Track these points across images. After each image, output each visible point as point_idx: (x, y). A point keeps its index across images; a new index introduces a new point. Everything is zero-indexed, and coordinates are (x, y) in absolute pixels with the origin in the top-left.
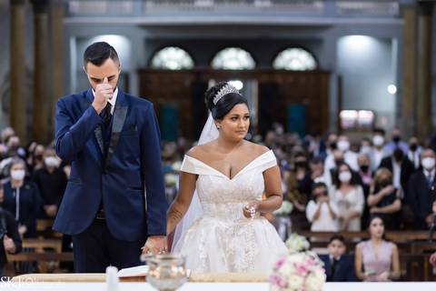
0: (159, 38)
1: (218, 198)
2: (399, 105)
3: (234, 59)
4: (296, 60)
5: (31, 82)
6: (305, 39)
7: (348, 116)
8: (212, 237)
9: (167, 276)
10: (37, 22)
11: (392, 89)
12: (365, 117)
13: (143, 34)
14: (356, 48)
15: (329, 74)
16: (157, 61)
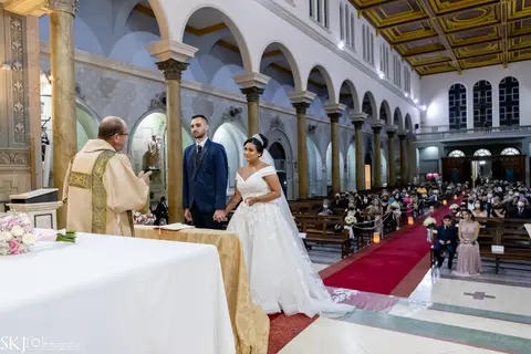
3: (483, 153)
4: (511, 151)
6: (514, 143)
13: (444, 145)
15: (525, 156)
16: (450, 155)
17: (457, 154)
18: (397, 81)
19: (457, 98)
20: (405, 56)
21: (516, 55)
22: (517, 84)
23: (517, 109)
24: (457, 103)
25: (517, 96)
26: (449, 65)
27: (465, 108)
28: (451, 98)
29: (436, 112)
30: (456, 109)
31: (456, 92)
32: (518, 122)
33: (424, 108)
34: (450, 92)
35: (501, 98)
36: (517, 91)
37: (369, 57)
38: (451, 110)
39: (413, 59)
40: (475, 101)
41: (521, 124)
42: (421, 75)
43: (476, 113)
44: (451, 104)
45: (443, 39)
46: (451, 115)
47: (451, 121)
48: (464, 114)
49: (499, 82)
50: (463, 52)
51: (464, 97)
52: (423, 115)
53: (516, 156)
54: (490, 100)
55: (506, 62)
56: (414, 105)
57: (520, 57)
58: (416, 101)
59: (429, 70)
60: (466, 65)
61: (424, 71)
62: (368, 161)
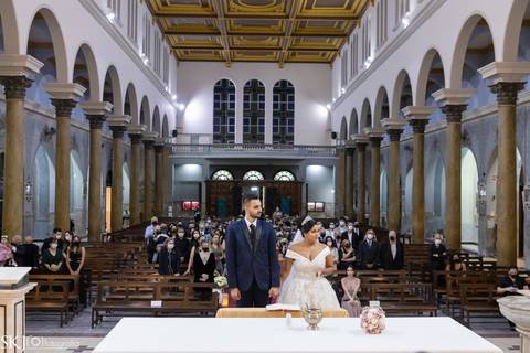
0: (217, 165)
1: (305, 270)
2: (336, 199)
3: (254, 175)
4: (285, 176)
5: (153, 188)
6: (289, 166)
7: (311, 204)
8: (302, 288)
9: (314, 318)
10: (156, 157)
11: (333, 191)
12: (319, 205)
13: (208, 163)
14: (315, 170)
15: (301, 183)
16: (215, 176)
17: (223, 175)
18: (157, 69)
19: (224, 98)
20: (167, 33)
21: (294, 55)
22: (292, 91)
23: (292, 122)
24: (224, 105)
25: (292, 106)
26: (217, 53)
27: (233, 113)
28: (216, 98)
29: (197, 114)
30: (222, 113)
31: (223, 90)
32: (292, 138)
33: (181, 107)
34: (216, 90)
35: (275, 106)
36: (292, 99)
37: (133, 34)
38: (216, 113)
39: (175, 39)
40: (246, 105)
41: (296, 142)
42: (179, 60)
43: (246, 122)
44: (216, 105)
45: (219, 23)
46: (216, 121)
47: (216, 129)
48: (232, 121)
49: (273, 86)
50: (237, 41)
51: (233, 98)
52: (180, 116)
53: (290, 182)
54: (262, 106)
55: (281, 62)
56: (171, 102)
57: (298, 57)
58: (174, 97)
59: (191, 56)
60: (239, 57)
61: (184, 56)
62: (109, 182)
